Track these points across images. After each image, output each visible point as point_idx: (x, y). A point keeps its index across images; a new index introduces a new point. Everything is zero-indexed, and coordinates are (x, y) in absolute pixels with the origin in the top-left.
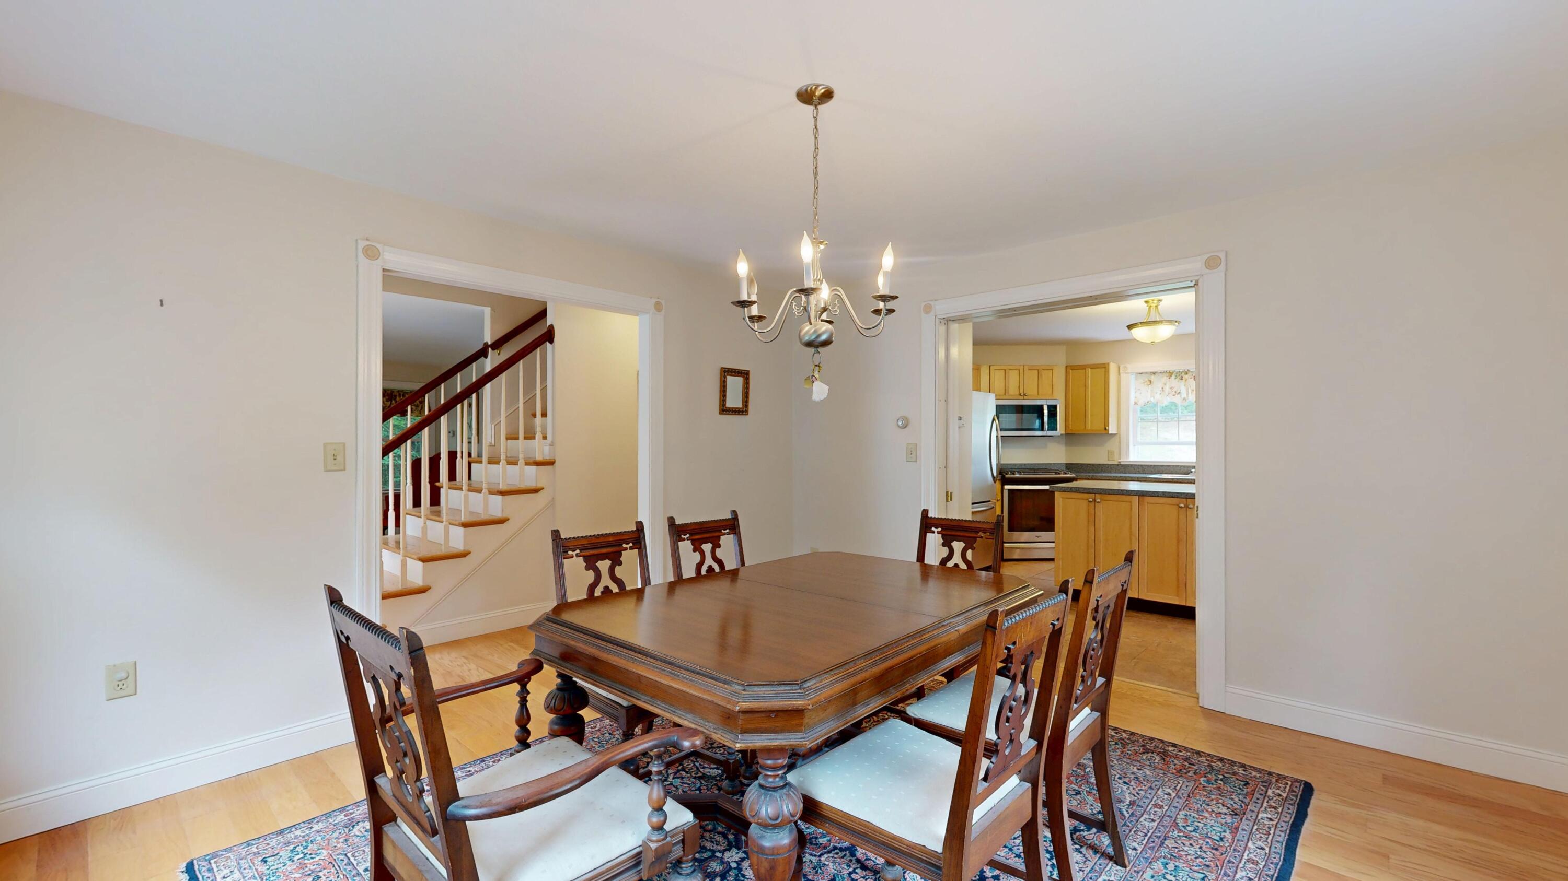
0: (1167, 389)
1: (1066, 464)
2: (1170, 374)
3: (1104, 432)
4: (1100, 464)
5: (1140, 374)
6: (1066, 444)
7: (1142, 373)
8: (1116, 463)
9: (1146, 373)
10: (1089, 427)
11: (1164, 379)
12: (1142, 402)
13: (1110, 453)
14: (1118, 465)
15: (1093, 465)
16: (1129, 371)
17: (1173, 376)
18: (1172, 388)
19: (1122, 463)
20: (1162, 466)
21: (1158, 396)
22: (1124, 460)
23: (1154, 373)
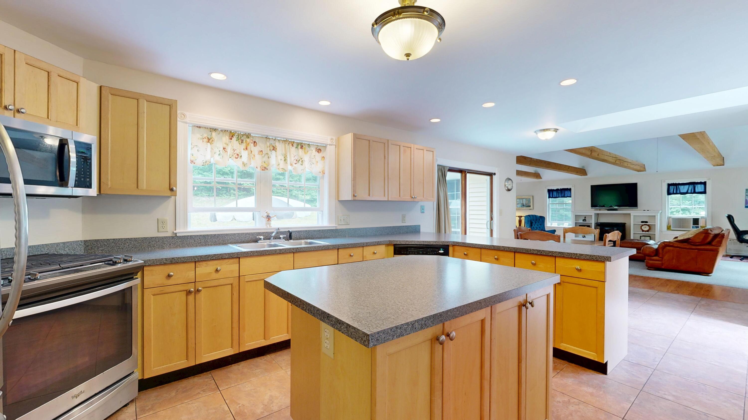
0: (229, 149)
1: (84, 241)
2: (232, 135)
3: (169, 193)
4: (145, 238)
5: (197, 127)
6: (83, 212)
7: (200, 127)
8: (169, 234)
9: (205, 128)
10: (144, 185)
11: (226, 138)
12: (199, 162)
13: (160, 223)
14: (173, 237)
15: (136, 239)
16: (187, 120)
17: (234, 139)
18: (234, 150)
19: (178, 235)
20: (227, 235)
21: (217, 158)
22: (181, 231)
23: (215, 130)
